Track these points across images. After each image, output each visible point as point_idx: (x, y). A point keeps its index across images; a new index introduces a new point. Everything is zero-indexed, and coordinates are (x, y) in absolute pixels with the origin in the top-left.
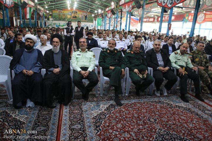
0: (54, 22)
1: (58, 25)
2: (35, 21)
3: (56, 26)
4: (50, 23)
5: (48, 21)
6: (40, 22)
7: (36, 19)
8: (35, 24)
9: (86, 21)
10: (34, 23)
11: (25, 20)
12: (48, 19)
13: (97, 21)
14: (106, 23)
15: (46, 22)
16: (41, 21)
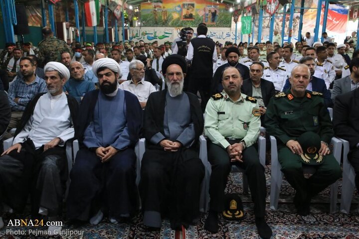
0: (144, 29)
1: (153, 36)
2: (105, 30)
3: (149, 39)
4: (135, 33)
5: (131, 28)
6: (115, 31)
7: (107, 26)
8: (105, 35)
9: (215, 23)
10: (102, 33)
11: (83, 28)
12: (132, 25)
13: (239, 24)
14: (263, 26)
15: (126, 31)
16: (117, 28)
